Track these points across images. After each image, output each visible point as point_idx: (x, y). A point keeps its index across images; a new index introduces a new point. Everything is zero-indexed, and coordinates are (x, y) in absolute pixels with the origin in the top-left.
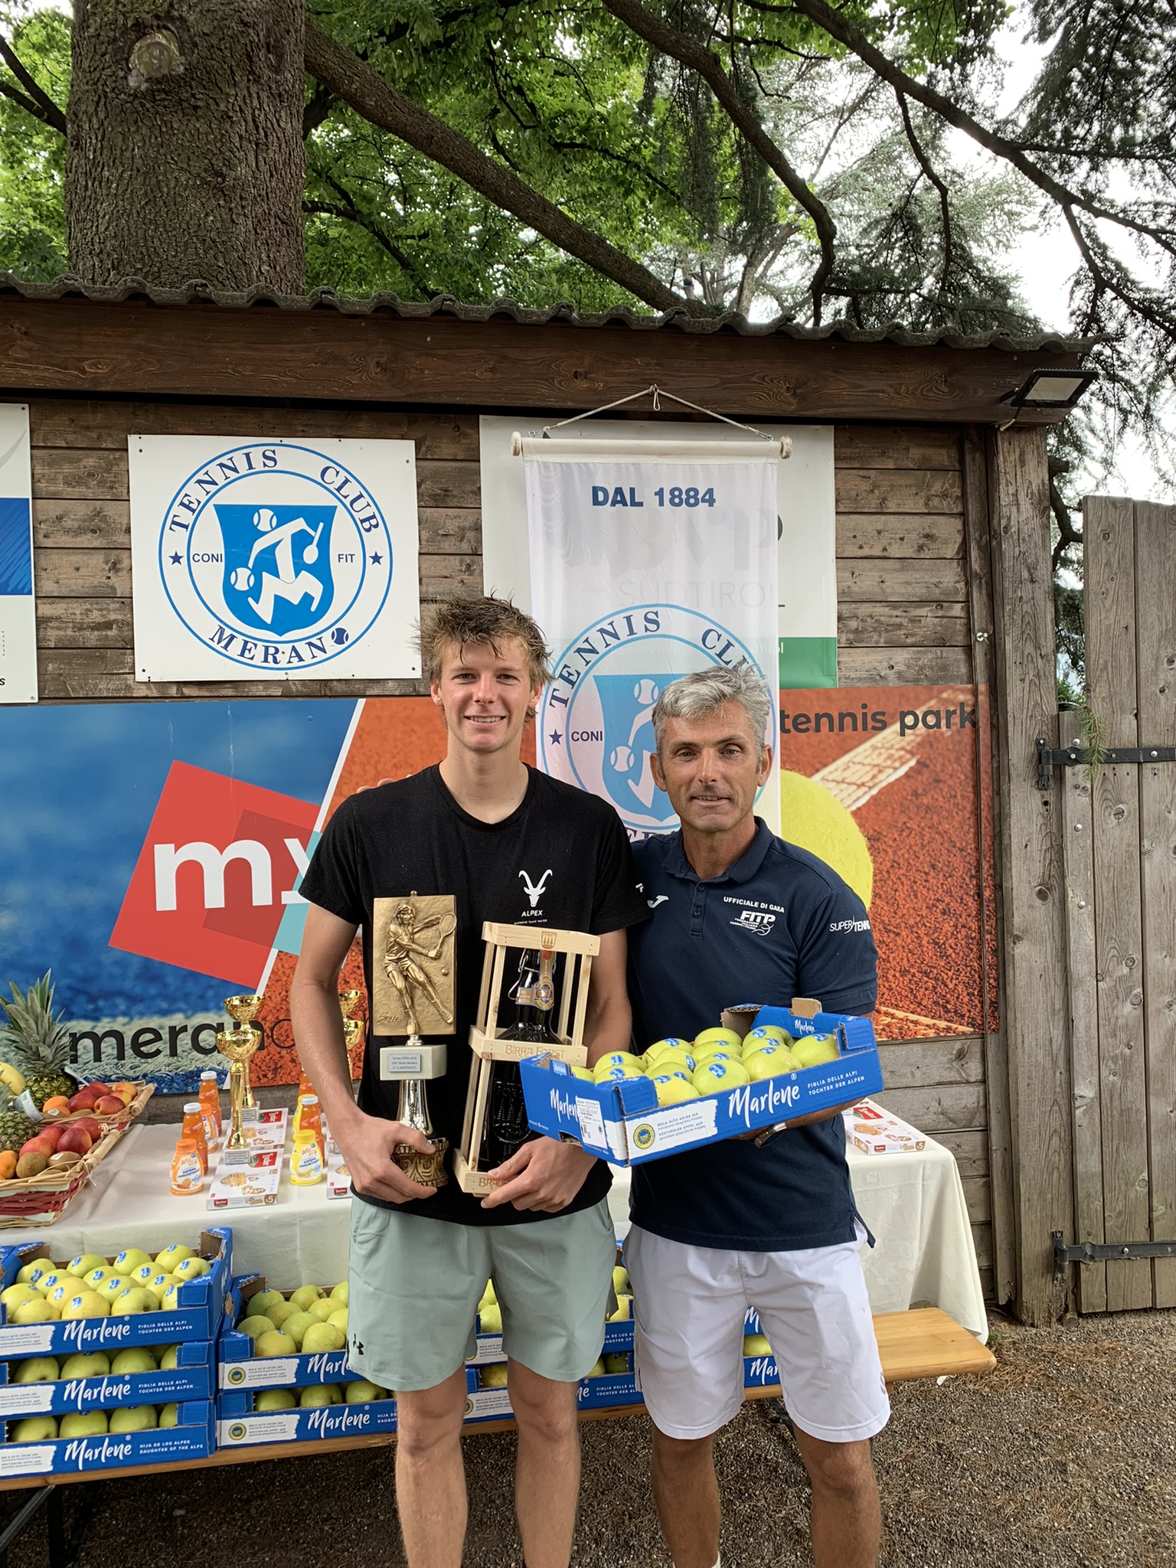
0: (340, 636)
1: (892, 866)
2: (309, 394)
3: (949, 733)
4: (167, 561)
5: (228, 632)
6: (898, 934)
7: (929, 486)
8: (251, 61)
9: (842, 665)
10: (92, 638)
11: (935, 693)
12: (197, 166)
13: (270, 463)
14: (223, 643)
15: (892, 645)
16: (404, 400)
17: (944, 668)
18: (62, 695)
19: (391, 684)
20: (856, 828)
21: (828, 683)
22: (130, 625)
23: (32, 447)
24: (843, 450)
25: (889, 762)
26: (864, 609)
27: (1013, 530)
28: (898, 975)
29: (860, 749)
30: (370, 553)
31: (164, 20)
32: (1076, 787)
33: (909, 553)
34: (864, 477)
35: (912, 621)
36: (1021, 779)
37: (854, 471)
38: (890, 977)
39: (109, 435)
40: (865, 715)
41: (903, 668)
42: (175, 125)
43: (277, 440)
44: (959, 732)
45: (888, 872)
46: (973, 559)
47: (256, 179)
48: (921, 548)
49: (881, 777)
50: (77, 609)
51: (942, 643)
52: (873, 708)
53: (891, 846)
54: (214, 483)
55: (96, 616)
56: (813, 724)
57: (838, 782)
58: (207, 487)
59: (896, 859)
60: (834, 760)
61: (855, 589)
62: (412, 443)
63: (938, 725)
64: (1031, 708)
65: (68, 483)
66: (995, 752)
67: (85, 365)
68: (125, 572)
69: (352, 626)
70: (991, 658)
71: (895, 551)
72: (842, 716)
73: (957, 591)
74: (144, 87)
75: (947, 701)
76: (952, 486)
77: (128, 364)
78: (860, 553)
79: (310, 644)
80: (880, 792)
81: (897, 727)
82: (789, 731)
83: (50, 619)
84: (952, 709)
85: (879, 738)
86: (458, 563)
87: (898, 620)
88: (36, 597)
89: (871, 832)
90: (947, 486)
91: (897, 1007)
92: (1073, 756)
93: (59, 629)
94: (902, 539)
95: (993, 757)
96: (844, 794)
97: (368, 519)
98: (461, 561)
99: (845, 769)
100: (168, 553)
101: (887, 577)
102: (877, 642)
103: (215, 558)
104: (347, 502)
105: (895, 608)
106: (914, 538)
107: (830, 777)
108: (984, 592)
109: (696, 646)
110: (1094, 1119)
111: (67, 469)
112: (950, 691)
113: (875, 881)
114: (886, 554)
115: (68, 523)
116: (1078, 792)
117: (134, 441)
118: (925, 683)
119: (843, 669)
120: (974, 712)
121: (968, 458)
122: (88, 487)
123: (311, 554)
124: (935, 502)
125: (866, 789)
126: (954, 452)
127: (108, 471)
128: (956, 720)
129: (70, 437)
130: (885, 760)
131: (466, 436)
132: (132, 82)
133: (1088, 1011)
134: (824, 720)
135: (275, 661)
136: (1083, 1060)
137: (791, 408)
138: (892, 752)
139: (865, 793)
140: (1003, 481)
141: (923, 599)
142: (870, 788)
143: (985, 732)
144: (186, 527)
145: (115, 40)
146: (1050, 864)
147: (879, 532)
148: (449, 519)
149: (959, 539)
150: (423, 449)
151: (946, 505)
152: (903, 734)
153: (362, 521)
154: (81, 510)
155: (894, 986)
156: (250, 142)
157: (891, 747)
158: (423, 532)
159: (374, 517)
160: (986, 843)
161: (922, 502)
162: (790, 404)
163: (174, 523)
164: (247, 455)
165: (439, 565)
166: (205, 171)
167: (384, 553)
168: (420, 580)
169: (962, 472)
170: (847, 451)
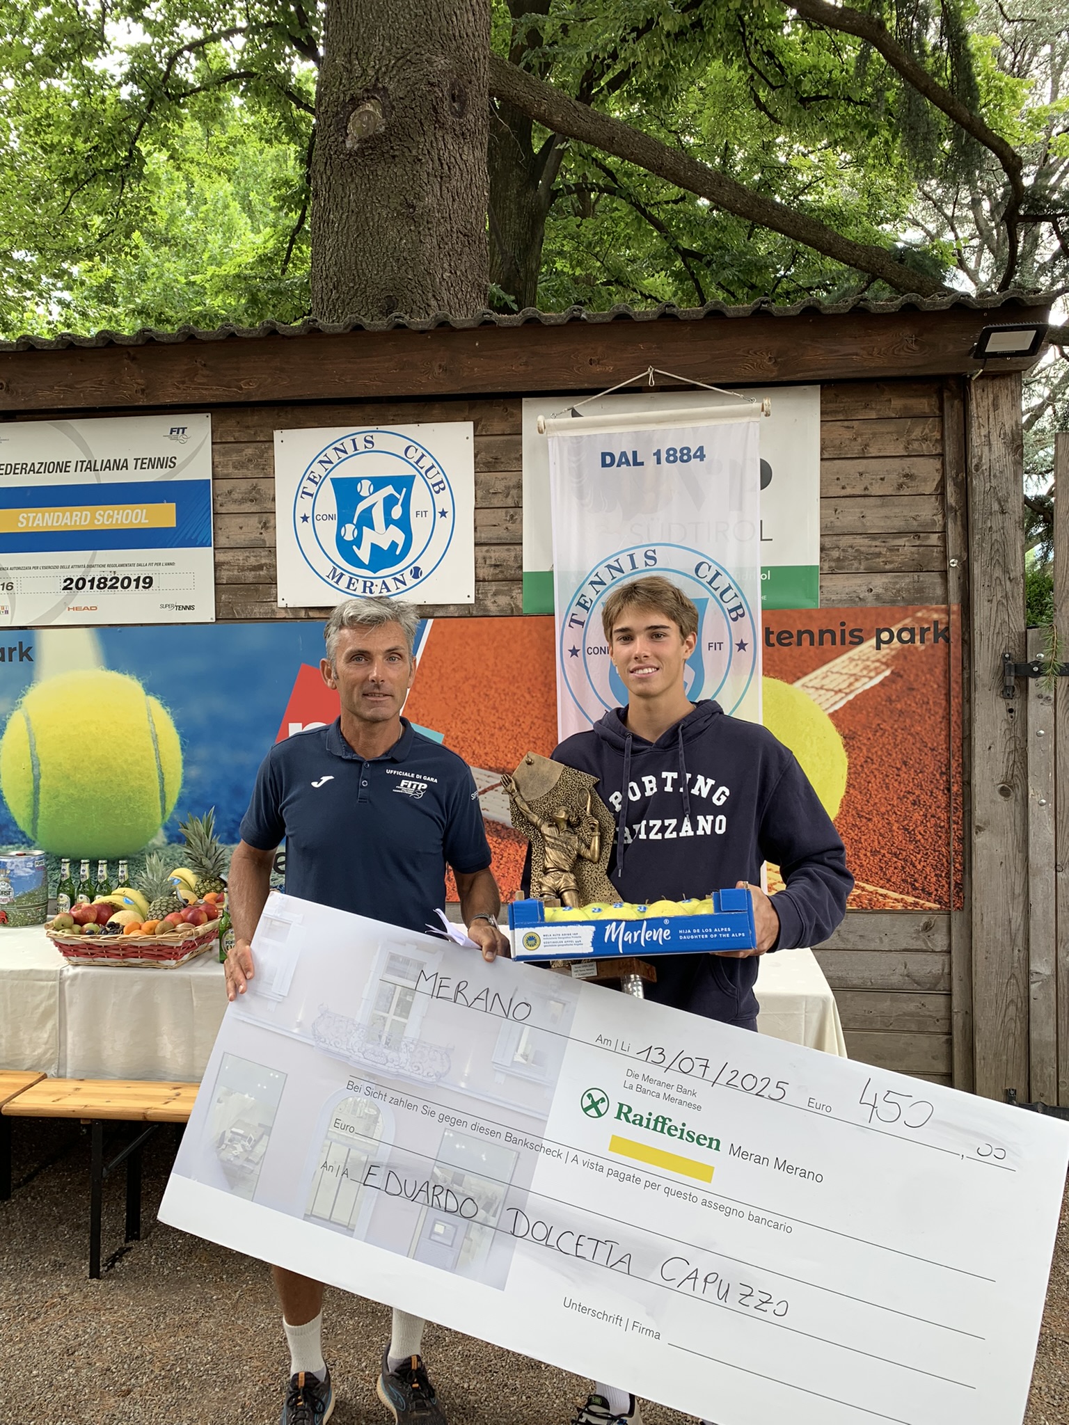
0: (416, 573)
1: (866, 761)
2: (392, 393)
3: (923, 647)
4: (299, 520)
5: (339, 571)
6: (870, 820)
7: (909, 432)
8: (437, 113)
9: (823, 589)
10: (250, 576)
11: (910, 613)
12: (395, 202)
13: (369, 445)
14: (336, 579)
15: (872, 571)
16: (459, 392)
17: (920, 590)
18: (230, 617)
19: (452, 608)
20: (833, 728)
21: (810, 604)
22: (275, 567)
23: (213, 443)
24: (830, 405)
25: (865, 672)
26: (845, 541)
27: (984, 468)
28: (869, 854)
29: (838, 661)
30: (439, 509)
31: (372, 92)
32: (1040, 697)
33: (890, 491)
34: (848, 427)
35: (890, 550)
36: (986, 689)
37: (839, 423)
38: (862, 856)
39: (261, 432)
40: (843, 632)
41: (881, 591)
42: (379, 173)
43: (374, 428)
44: (932, 647)
45: (862, 766)
46: (949, 494)
47: (440, 205)
48: (900, 486)
49: (857, 684)
50: (240, 556)
51: (920, 569)
52: (851, 626)
53: (865, 744)
54: (330, 462)
55: (252, 561)
56: (795, 639)
57: (817, 689)
58: (326, 465)
59: (870, 755)
60: (814, 670)
61: (838, 523)
62: (471, 424)
63: (912, 640)
64: (998, 625)
65: (235, 467)
66: (966, 665)
67: (242, 384)
68: (271, 529)
69: (425, 565)
70: (964, 583)
71: (876, 490)
72: (822, 633)
73: (934, 523)
74: (356, 147)
75: (921, 619)
76: (932, 431)
77: (270, 380)
78: (843, 493)
79: (395, 579)
80: (856, 697)
81: (873, 641)
82: (773, 645)
83: (223, 564)
84: (926, 626)
85: (856, 652)
86: (504, 514)
87: (877, 550)
88: (215, 549)
89: (847, 731)
90: (927, 431)
91: (867, 881)
92: (1036, 669)
93: (229, 570)
94: (882, 479)
95: (963, 669)
96: (823, 699)
97: (438, 484)
98: (506, 513)
99: (824, 678)
100: (299, 515)
101: (867, 513)
102: (858, 569)
103: (330, 517)
104: (423, 471)
105: (874, 539)
106: (894, 478)
107: (810, 684)
108: (959, 523)
109: (692, 577)
110: (1049, 994)
111: (235, 457)
112: (924, 611)
113: (849, 774)
114: (867, 492)
115: (235, 496)
116: (1041, 701)
117: (278, 435)
118: (902, 604)
119: (825, 592)
120: (947, 629)
121: (946, 406)
122: (248, 470)
123: (397, 512)
124: (916, 445)
125: (843, 695)
126: (934, 401)
127: (261, 457)
128: (930, 636)
129: (237, 434)
130: (861, 671)
131: (512, 415)
132: (349, 144)
133: (1046, 898)
134: (805, 636)
135: (371, 592)
136: (1041, 941)
137: (773, 375)
138: (868, 663)
139: (842, 698)
140: (975, 424)
141: (901, 530)
142: (847, 694)
143: (955, 647)
144: (311, 495)
145: (338, 113)
146: (1013, 765)
147: (861, 474)
148: (497, 480)
149: (938, 477)
150: (480, 428)
151: (925, 448)
152: (878, 648)
153: (434, 486)
154: (244, 485)
155: (865, 863)
156: (436, 176)
157: (868, 659)
158: (478, 492)
159: (442, 482)
160: (955, 744)
161: (902, 446)
162: (772, 371)
163: (304, 493)
164: (354, 440)
165: (489, 516)
166: (401, 204)
167: (449, 509)
168: (475, 528)
169: (942, 417)
170: (832, 406)
